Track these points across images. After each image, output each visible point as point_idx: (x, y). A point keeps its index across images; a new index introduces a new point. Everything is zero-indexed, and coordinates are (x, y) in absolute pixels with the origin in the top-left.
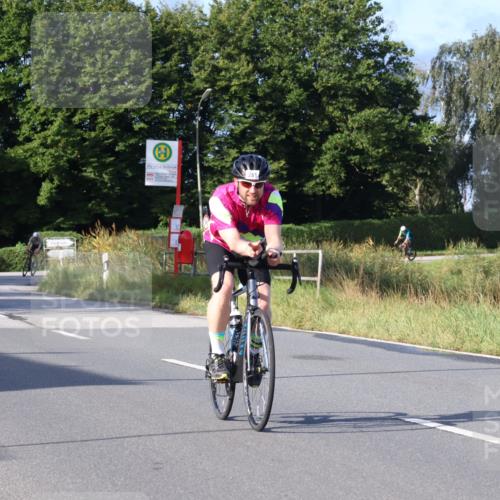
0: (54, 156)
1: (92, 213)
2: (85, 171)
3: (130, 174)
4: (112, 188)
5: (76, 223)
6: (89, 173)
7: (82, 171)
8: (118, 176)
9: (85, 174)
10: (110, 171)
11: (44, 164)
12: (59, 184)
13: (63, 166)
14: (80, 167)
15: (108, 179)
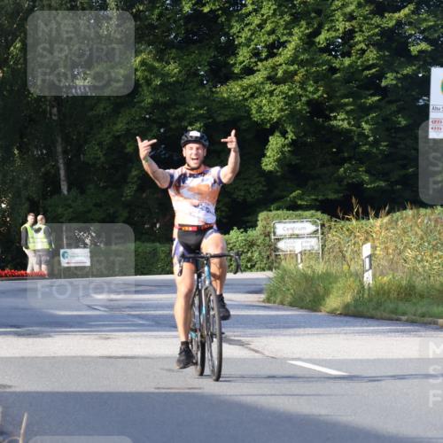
0: (287, 96)
1: (345, 183)
2: (335, 118)
3: (404, 123)
4: (376, 143)
5: (320, 198)
6: (341, 121)
7: (329, 118)
8: (386, 126)
9: (334, 123)
10: (372, 118)
11: (273, 108)
12: (294, 138)
13: (300, 111)
14: (327, 113)
15: (370, 130)
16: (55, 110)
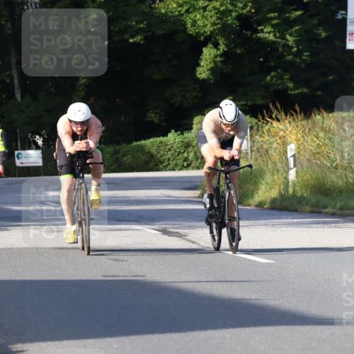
0: (219, 12)
1: (272, 89)
2: (262, 31)
3: (324, 35)
4: (299, 53)
5: (249, 103)
6: (267, 33)
7: (257, 31)
8: (307, 38)
9: (261, 35)
10: (296, 31)
11: (206, 23)
12: (226, 49)
13: (231, 24)
14: (255, 26)
15: (294, 41)
16: (9, 25)
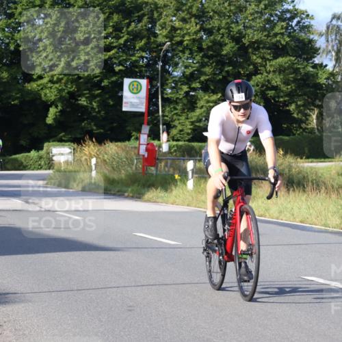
0: (58, 89)
1: (85, 130)
3: (112, 103)
4: (99, 112)
5: (73, 136)
6: (83, 101)
7: (78, 100)
8: (103, 104)
9: (80, 102)
10: (98, 100)
11: (52, 95)
12: (61, 109)
13: (65, 96)
14: (77, 97)
15: (97, 106)
